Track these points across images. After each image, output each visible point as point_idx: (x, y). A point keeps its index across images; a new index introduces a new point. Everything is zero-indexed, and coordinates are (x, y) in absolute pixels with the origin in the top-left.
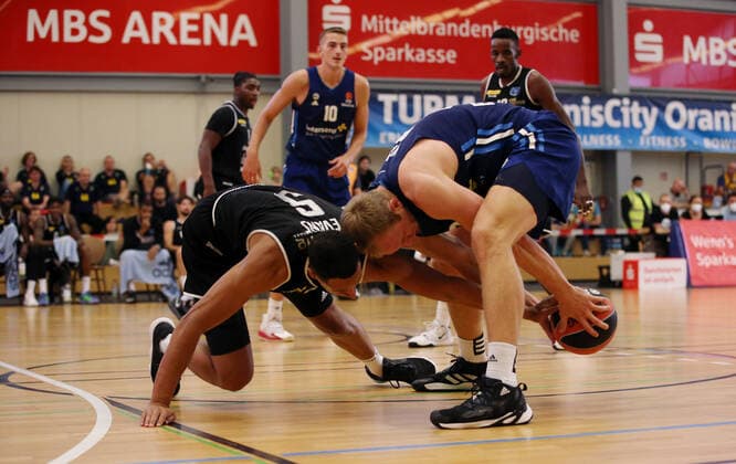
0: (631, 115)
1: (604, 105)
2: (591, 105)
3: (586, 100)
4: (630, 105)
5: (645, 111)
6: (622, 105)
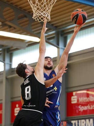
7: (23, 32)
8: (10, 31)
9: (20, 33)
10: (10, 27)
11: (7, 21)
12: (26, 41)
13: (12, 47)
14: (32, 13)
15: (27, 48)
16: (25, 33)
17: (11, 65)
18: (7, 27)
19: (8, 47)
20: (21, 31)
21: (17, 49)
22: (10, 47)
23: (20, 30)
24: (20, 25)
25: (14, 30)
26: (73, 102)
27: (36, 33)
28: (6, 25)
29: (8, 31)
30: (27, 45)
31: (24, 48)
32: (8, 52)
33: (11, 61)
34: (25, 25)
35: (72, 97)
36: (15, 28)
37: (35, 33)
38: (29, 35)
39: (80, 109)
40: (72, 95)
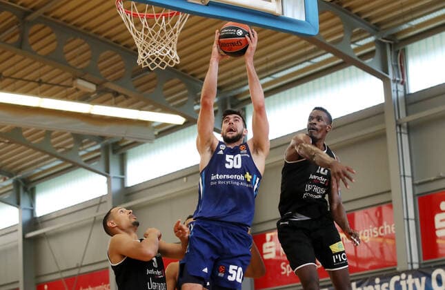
0: (407, 285)
1: (389, 282)
2: (381, 284)
3: (377, 280)
4: (407, 278)
5: (417, 280)
6: (401, 280)
7: (145, 106)
8: (116, 104)
9: (140, 109)
10: (116, 94)
11: (107, 81)
12: (155, 125)
13: (123, 140)
14: (133, 48)
15: (156, 141)
16: (151, 106)
17: (123, 181)
18: (109, 95)
19: (114, 141)
20: (141, 103)
21: (135, 144)
22: (119, 140)
23: (138, 101)
24: (138, 89)
25: (126, 102)
26: (266, 257)
27: (174, 106)
28: (106, 91)
29: (111, 105)
30: (156, 133)
31: (150, 140)
32: (114, 152)
33: (123, 170)
34: (149, 89)
35: (265, 246)
36: (127, 97)
37: (171, 105)
38: (159, 110)
39: (283, 271)
40: (265, 241)
